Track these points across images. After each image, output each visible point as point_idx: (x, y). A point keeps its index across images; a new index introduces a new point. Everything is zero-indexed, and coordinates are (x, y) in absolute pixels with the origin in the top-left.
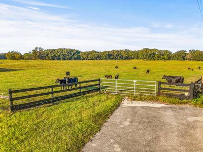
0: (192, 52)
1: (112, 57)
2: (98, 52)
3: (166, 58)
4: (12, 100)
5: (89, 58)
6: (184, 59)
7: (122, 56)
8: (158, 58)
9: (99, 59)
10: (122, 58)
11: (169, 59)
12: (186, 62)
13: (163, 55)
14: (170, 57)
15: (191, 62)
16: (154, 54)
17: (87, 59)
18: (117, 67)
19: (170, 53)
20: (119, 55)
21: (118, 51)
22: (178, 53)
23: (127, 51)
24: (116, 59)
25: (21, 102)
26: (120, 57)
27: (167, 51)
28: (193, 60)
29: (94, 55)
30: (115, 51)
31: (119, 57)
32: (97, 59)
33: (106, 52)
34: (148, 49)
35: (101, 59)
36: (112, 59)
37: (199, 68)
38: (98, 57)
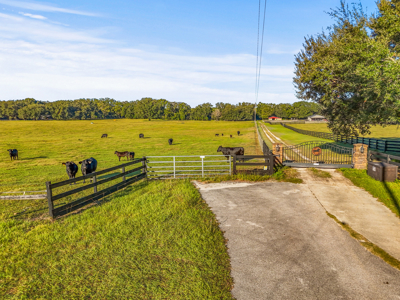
0: (221, 106)
1: (77, 114)
2: (40, 102)
3: (182, 116)
4: (53, 199)
5: (21, 116)
6: (210, 119)
7: (100, 111)
8: (169, 116)
9: (47, 119)
10: (99, 115)
11: (187, 118)
12: (213, 124)
13: (177, 110)
14: (189, 115)
15: (222, 124)
16: (163, 108)
17: (16, 117)
18: (105, 136)
19: (189, 108)
20: (93, 109)
21: (90, 102)
22: (200, 108)
23: (108, 102)
24: (88, 117)
25: (64, 201)
26: (96, 114)
27: (183, 105)
28: (223, 119)
29: (34, 108)
30: (83, 100)
31: (93, 113)
32: (40, 119)
33: (63, 102)
34: (151, 100)
35: (51, 118)
36: (79, 118)
37: (239, 133)
38: (43, 113)
